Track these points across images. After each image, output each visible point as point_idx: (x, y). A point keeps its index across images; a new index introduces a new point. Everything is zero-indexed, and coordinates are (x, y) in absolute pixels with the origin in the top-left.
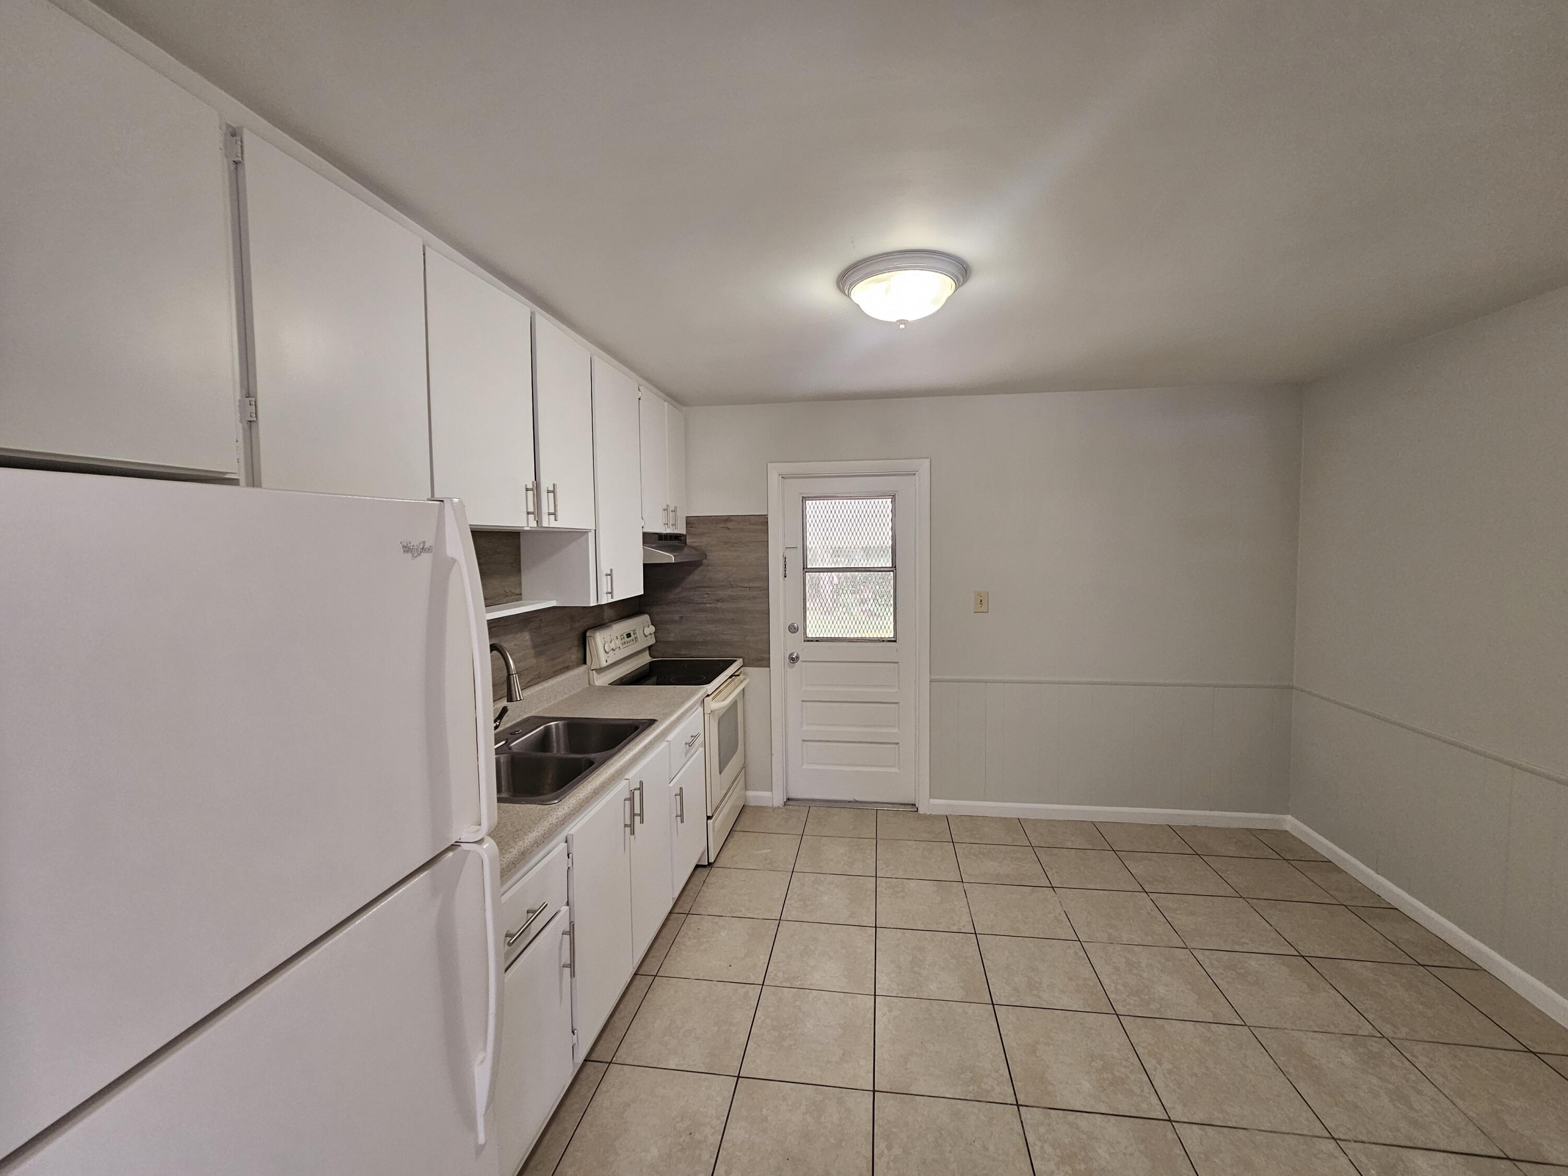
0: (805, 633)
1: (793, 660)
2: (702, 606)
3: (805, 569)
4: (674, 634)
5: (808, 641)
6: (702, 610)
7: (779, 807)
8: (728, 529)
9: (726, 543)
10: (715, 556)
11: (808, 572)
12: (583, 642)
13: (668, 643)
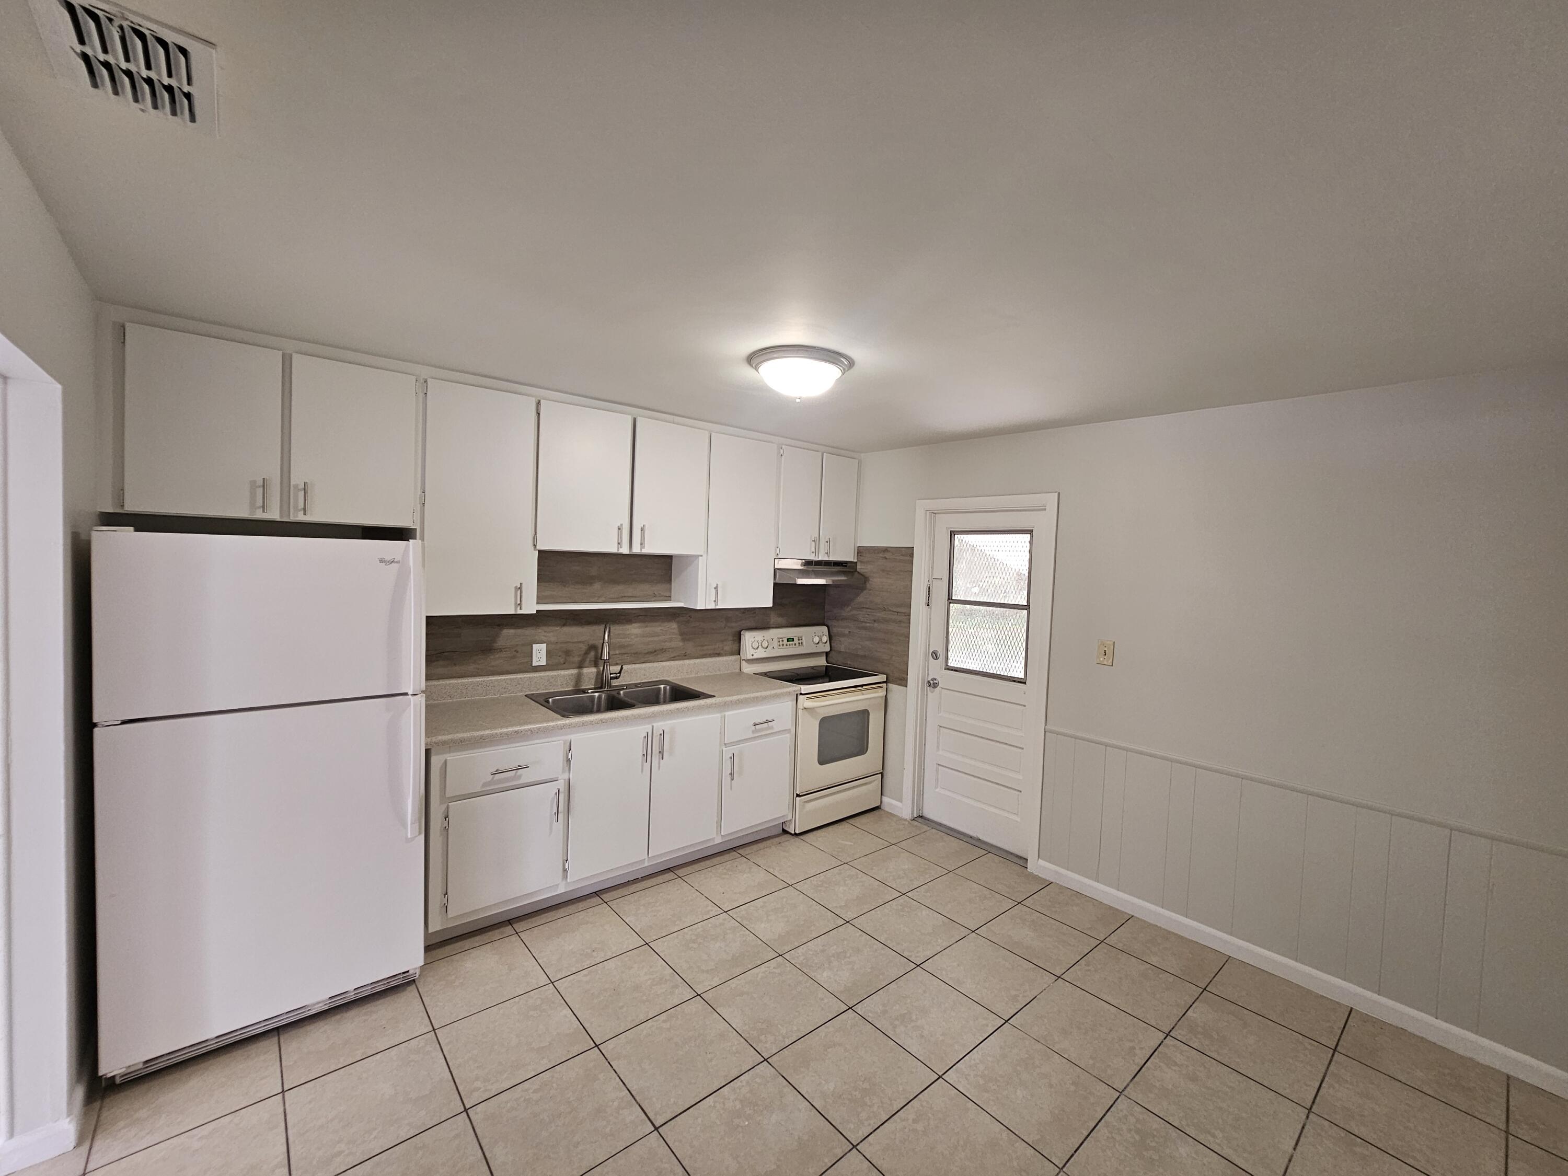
0: (947, 659)
1: (933, 684)
2: (864, 624)
3: (950, 600)
4: (844, 645)
5: (948, 669)
6: (865, 628)
7: (906, 820)
8: (886, 558)
9: (883, 571)
10: (876, 581)
11: (953, 603)
12: (738, 638)
13: (840, 652)
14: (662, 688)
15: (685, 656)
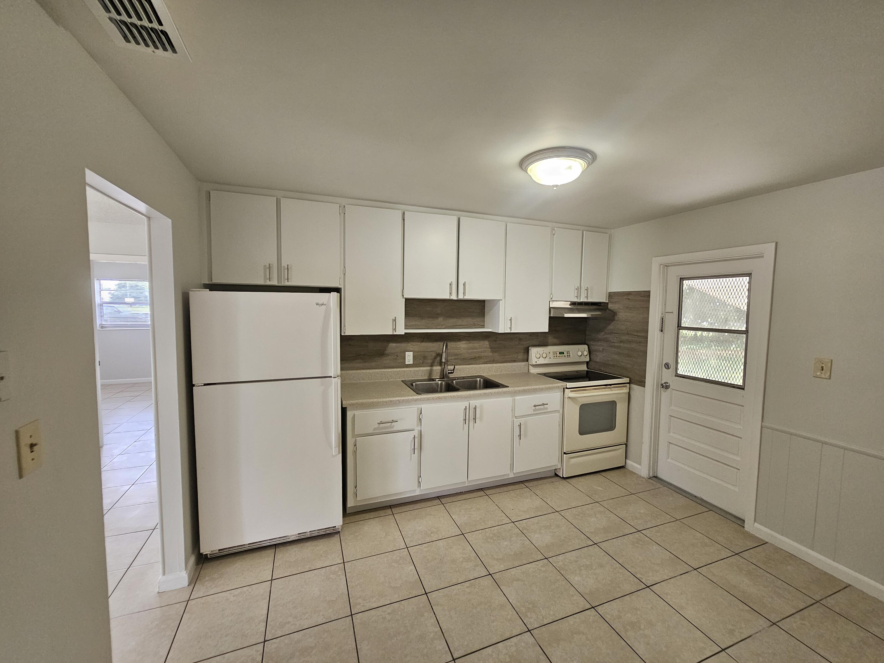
0: (677, 369)
1: (665, 386)
2: (613, 344)
3: (679, 327)
4: (599, 357)
5: (678, 376)
6: (614, 347)
7: (644, 478)
8: (629, 299)
9: (627, 308)
10: (622, 315)
11: (681, 329)
12: (527, 351)
13: (596, 362)
14: (478, 380)
15: (494, 361)
